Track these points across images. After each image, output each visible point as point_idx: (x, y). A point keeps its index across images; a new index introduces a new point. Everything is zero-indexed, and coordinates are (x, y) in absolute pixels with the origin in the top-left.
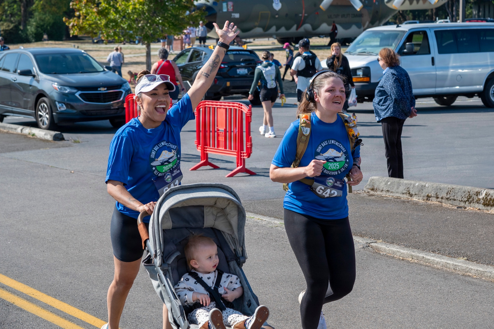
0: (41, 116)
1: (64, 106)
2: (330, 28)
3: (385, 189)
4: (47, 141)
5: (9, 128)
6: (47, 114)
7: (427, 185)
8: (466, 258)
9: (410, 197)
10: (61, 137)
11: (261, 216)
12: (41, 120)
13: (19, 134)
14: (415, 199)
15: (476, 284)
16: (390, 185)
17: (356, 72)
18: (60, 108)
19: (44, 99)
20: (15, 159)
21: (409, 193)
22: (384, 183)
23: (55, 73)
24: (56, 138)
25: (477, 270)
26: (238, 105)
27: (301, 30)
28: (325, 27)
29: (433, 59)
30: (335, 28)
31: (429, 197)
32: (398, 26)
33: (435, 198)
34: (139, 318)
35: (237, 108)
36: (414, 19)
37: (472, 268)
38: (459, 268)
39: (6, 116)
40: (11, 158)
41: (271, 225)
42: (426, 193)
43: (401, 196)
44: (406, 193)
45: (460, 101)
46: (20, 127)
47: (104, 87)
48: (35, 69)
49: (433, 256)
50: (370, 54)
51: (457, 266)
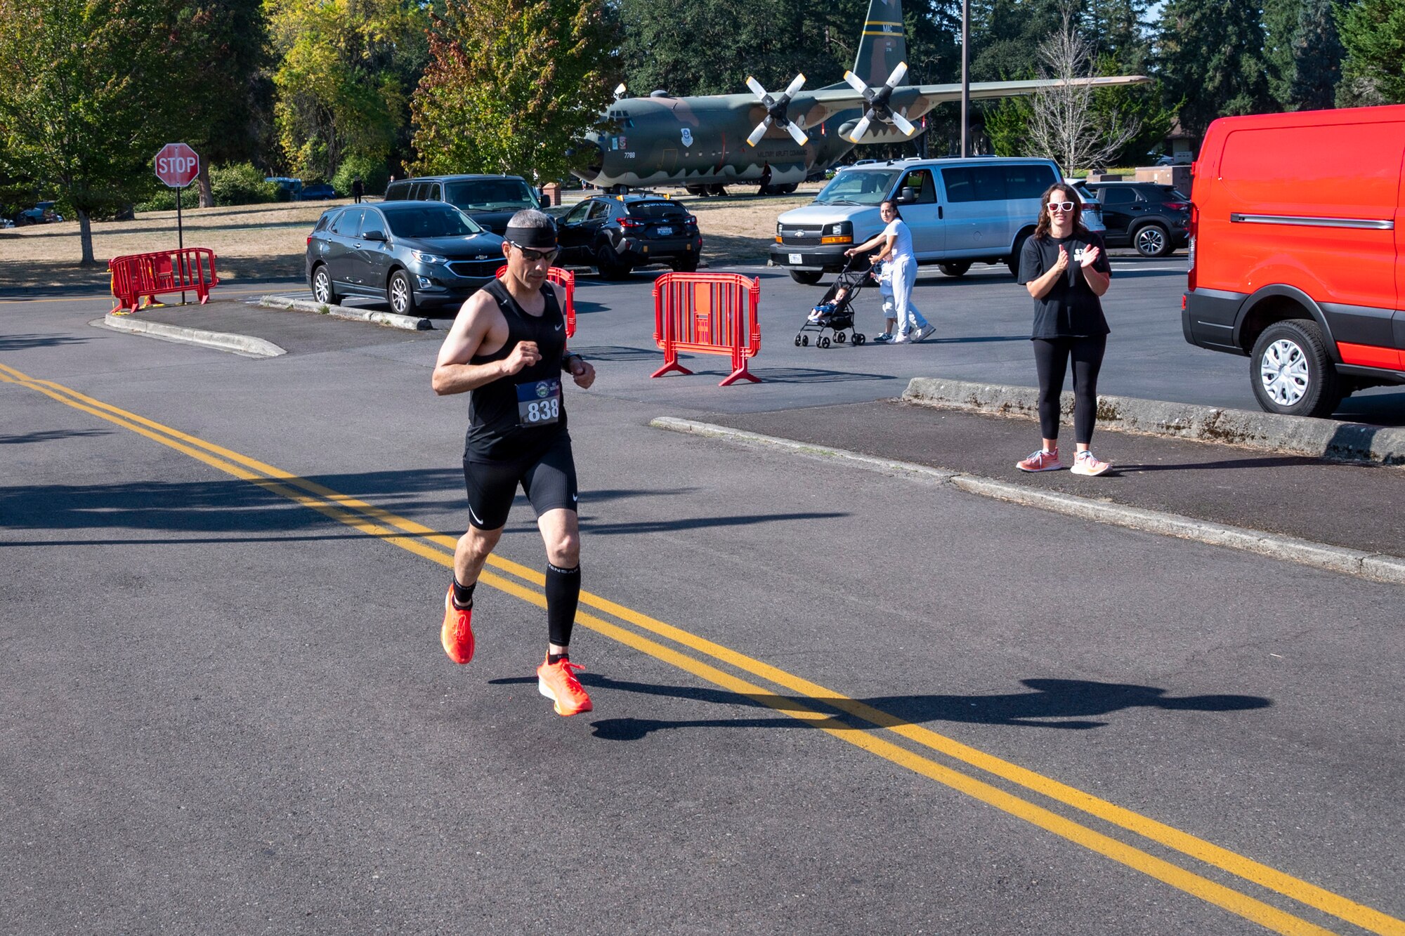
0: (395, 296)
1: (429, 282)
2: (762, 170)
3: (936, 396)
4: (409, 331)
5: (352, 313)
6: (405, 293)
7: (1003, 390)
8: (1111, 499)
9: (976, 408)
10: (428, 325)
11: (768, 437)
12: (396, 302)
13: (367, 322)
14: (984, 410)
15: (1141, 540)
16: (944, 389)
17: (832, 230)
18: (423, 285)
19: (400, 271)
20: (370, 356)
21: (976, 402)
22: (934, 387)
23: (415, 237)
24: (421, 326)
25: (1135, 518)
26: (734, 278)
27: (721, 173)
28: (754, 170)
29: (940, 209)
30: (768, 171)
31: (1009, 407)
32: (890, 164)
33: (1018, 409)
34: (648, 591)
35: (733, 282)
36: (867, 157)
37: (1126, 513)
38: (1105, 513)
39: (344, 297)
40: (365, 355)
41: (787, 450)
42: (1003, 402)
43: (963, 406)
44: (970, 402)
45: (976, 269)
46: (369, 312)
47: (485, 255)
48: (387, 231)
49: (1057, 496)
50: (849, 203)
51: (1100, 510)
